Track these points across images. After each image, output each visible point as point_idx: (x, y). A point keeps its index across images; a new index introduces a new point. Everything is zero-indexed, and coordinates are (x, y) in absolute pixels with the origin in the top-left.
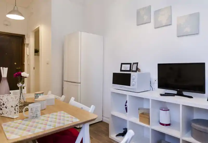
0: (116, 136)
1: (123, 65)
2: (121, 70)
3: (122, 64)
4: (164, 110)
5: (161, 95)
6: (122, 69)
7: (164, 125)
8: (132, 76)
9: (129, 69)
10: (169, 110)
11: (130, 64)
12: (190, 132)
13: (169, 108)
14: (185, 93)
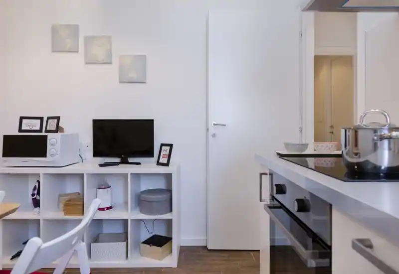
0: (11, 259)
1: (24, 121)
2: (20, 130)
3: (22, 118)
4: (103, 187)
5: (101, 165)
6: (23, 128)
7: (104, 210)
8: (50, 140)
9: (38, 128)
10: (110, 187)
11: (41, 119)
12: (138, 208)
13: (110, 185)
14: (130, 160)
